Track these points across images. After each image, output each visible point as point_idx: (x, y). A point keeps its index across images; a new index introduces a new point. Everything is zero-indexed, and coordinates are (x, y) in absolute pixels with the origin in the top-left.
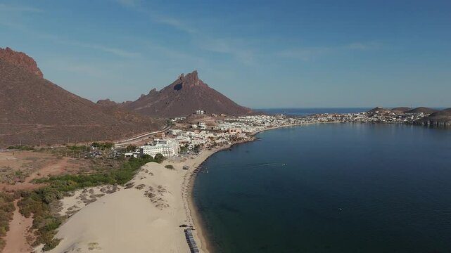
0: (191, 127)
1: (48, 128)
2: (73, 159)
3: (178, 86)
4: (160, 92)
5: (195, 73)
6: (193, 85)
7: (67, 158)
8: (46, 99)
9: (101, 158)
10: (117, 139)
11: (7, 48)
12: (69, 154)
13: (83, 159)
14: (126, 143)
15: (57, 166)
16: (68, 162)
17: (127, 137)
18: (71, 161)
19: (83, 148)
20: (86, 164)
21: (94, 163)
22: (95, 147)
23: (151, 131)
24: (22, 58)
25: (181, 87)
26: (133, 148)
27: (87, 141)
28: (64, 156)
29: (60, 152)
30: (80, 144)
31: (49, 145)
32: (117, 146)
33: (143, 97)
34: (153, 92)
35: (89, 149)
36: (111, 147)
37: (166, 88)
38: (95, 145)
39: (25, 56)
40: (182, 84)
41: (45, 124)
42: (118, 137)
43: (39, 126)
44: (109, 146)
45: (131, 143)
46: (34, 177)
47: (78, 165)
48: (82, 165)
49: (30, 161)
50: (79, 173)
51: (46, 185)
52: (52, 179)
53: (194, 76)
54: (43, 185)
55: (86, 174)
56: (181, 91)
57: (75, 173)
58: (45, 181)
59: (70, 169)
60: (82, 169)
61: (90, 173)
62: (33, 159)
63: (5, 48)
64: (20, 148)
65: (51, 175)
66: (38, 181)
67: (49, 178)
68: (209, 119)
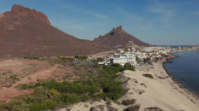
0: (127, 50)
1: (50, 48)
2: (62, 65)
3: (112, 33)
4: (104, 36)
5: (121, 27)
6: (119, 32)
7: (57, 65)
8: (51, 34)
9: (82, 66)
10: (89, 54)
11: (33, 9)
12: (59, 62)
13: (69, 66)
14: (95, 57)
15: (48, 71)
16: (57, 67)
17: (94, 53)
18: (59, 67)
19: (69, 58)
20: (70, 70)
21: (77, 69)
22: (76, 58)
23: (107, 51)
24: (40, 14)
26: (101, 60)
27: (71, 55)
28: (55, 63)
29: (54, 61)
30: (67, 57)
31: (49, 57)
32: (90, 58)
33: (96, 39)
34: (100, 37)
35: (72, 60)
36: (86, 58)
37: (106, 35)
38: (76, 57)
39: (42, 14)
40: (114, 32)
41: (49, 46)
42: (90, 54)
43: (45, 46)
44: (85, 58)
45: (98, 57)
46: (24, 81)
47: (65, 70)
48: (68, 70)
49: (31, 66)
50: (64, 79)
51: (30, 92)
52: (38, 85)
53: (120, 28)
54: (26, 91)
55: (70, 79)
56: (114, 35)
57: (61, 78)
58: (31, 87)
59: (57, 74)
60: (67, 75)
61: (74, 79)
62: (34, 65)
63: (32, 9)
64: (31, 58)
65: (40, 79)
66: (24, 87)
67: (37, 82)
68: (136, 46)
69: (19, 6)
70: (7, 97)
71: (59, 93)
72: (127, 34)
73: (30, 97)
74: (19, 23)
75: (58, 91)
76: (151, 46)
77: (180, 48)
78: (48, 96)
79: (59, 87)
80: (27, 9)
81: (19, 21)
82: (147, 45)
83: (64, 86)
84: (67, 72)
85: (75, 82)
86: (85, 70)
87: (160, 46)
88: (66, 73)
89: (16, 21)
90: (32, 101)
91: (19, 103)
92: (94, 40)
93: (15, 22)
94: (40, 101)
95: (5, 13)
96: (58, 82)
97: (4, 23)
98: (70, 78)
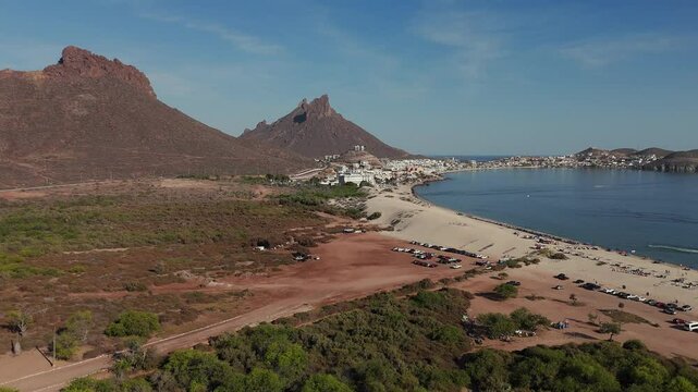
0: (353, 166)
3: (300, 117)
4: (274, 125)
5: (325, 98)
6: (322, 115)
11: (115, 60)
25: (305, 119)
32: (292, 179)
33: (248, 133)
34: (262, 125)
37: (281, 120)
38: (269, 177)
40: (305, 113)
44: (287, 178)
53: (322, 102)
56: (305, 124)
63: (110, 58)
68: (371, 157)
69: (79, 50)
72: (343, 120)
74: (93, 98)
76: (410, 157)
77: (474, 162)
80: (101, 60)
81: (89, 92)
82: (397, 155)
87: (432, 159)
89: (83, 91)
92: (242, 136)
93: (82, 95)
95: (46, 70)
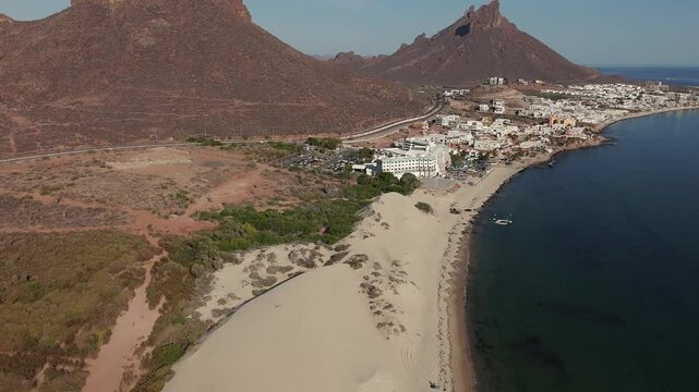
0: (478, 109)
1: (248, 107)
3: (462, 30)
4: (432, 40)
5: (494, 4)
6: (489, 26)
7: (263, 167)
10: (349, 131)
12: (268, 157)
13: (286, 170)
15: (243, 184)
16: (261, 175)
17: (365, 126)
18: (265, 174)
19: (292, 146)
20: (286, 183)
22: (310, 145)
23: (405, 117)
25: (468, 32)
26: (369, 153)
27: (300, 133)
28: (259, 161)
29: (257, 153)
30: (290, 139)
31: (245, 138)
32: (346, 144)
33: (404, 48)
34: (421, 39)
35: (300, 149)
36: (333, 147)
37: (442, 33)
38: (311, 142)
40: (469, 24)
41: (245, 99)
42: (351, 128)
43: (237, 102)
44: (332, 145)
46: (201, 204)
47: (274, 183)
48: (281, 183)
49: (208, 169)
50: (270, 204)
51: (213, 225)
52: (224, 214)
53: (492, 9)
54: (208, 224)
55: (281, 205)
56: (468, 38)
57: (264, 201)
58: (214, 217)
59: (259, 191)
60: (277, 195)
61: (287, 205)
62: (214, 165)
64: (203, 142)
65: (228, 202)
66: (203, 216)
67: (223, 208)
68: (511, 94)
70: (183, 231)
71: (255, 230)
73: (217, 233)
74: (165, 23)
75: (256, 227)
78: (240, 233)
79: (258, 220)
81: (164, 16)
83: (266, 219)
84: (279, 188)
85: (287, 213)
86: (317, 185)
88: (276, 191)
89: (156, 16)
90: (220, 239)
91: (205, 240)
92: (397, 53)
93: (154, 21)
94: (230, 239)
96: (259, 210)
97: (127, 23)
98: (281, 202)
